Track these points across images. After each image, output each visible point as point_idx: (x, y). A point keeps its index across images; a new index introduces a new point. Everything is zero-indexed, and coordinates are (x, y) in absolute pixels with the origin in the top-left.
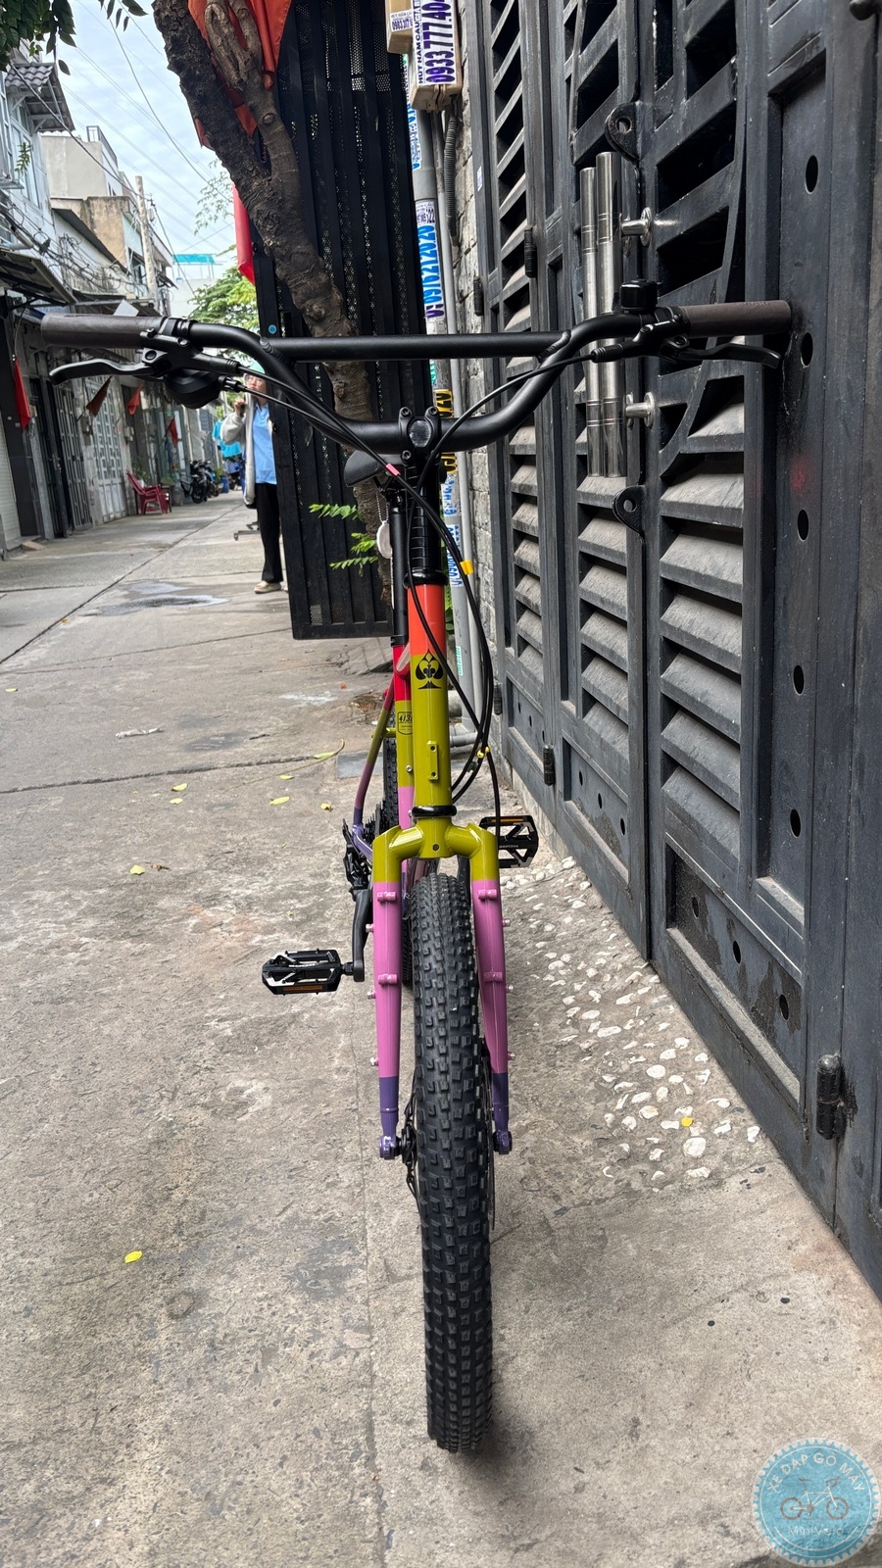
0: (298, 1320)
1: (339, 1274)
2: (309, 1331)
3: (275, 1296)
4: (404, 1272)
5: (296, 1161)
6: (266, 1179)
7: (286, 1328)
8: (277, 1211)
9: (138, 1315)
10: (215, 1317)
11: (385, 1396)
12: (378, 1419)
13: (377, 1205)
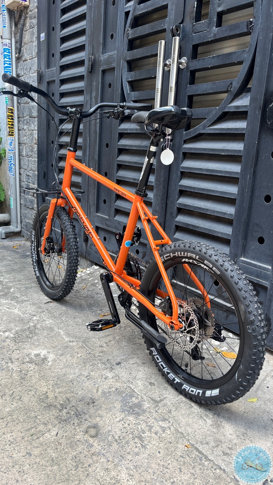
0: (139, 424)
1: (139, 405)
2: (147, 426)
3: (123, 419)
4: (159, 399)
5: (86, 374)
6: (80, 382)
7: (138, 428)
8: (95, 391)
9: (78, 441)
10: (108, 432)
11: (192, 438)
12: (197, 446)
13: (129, 381)
